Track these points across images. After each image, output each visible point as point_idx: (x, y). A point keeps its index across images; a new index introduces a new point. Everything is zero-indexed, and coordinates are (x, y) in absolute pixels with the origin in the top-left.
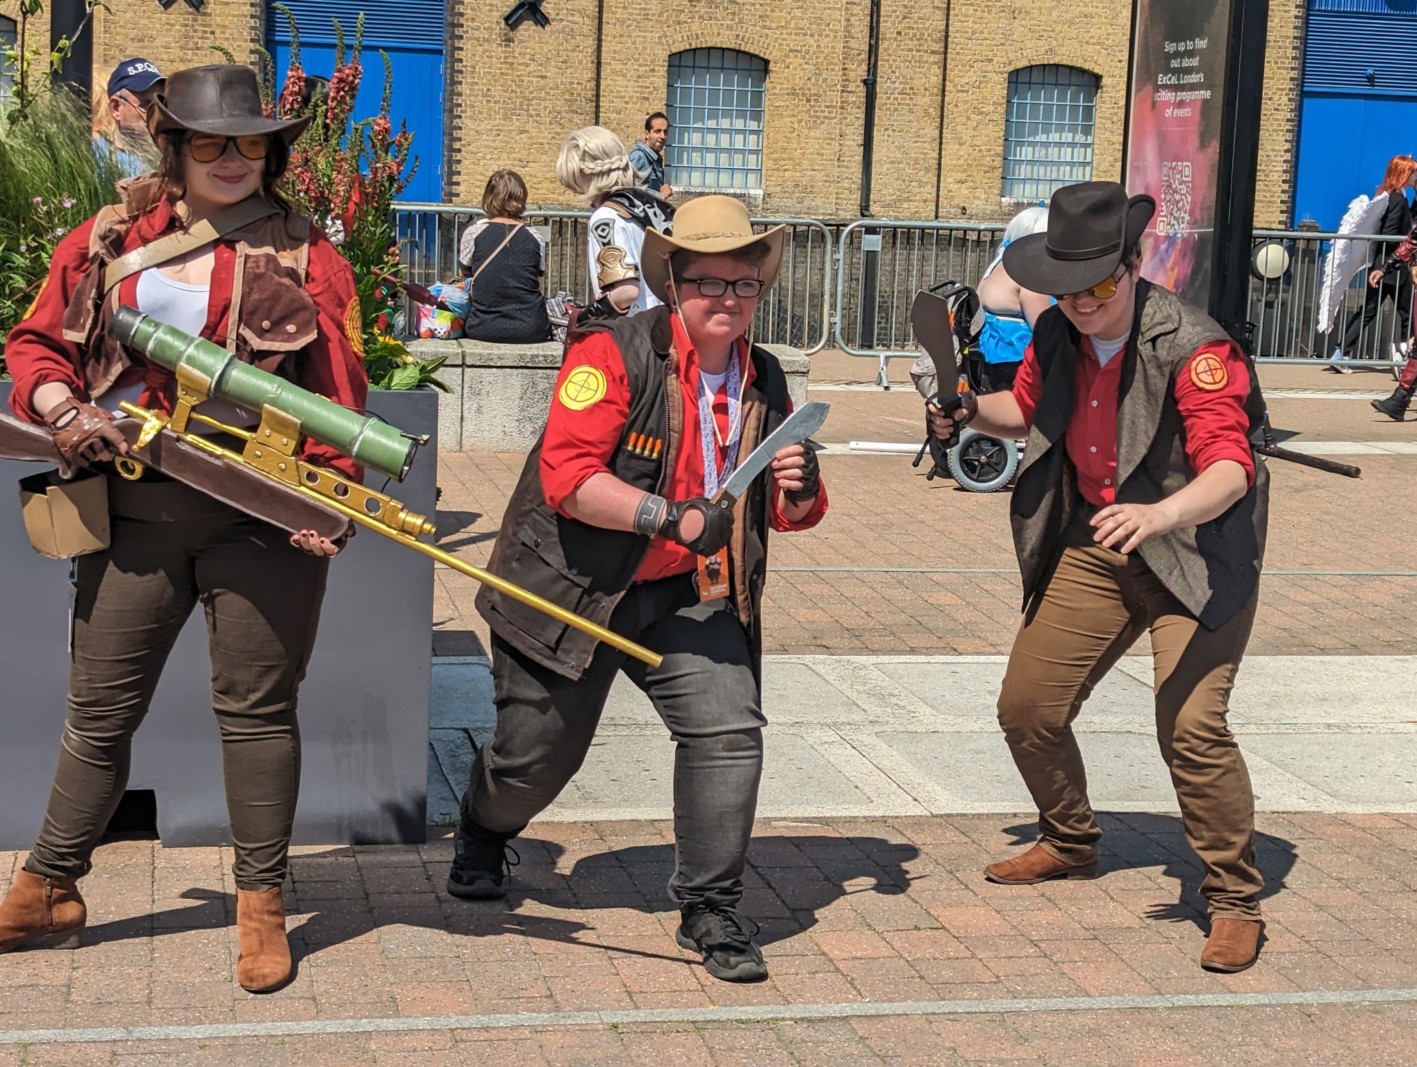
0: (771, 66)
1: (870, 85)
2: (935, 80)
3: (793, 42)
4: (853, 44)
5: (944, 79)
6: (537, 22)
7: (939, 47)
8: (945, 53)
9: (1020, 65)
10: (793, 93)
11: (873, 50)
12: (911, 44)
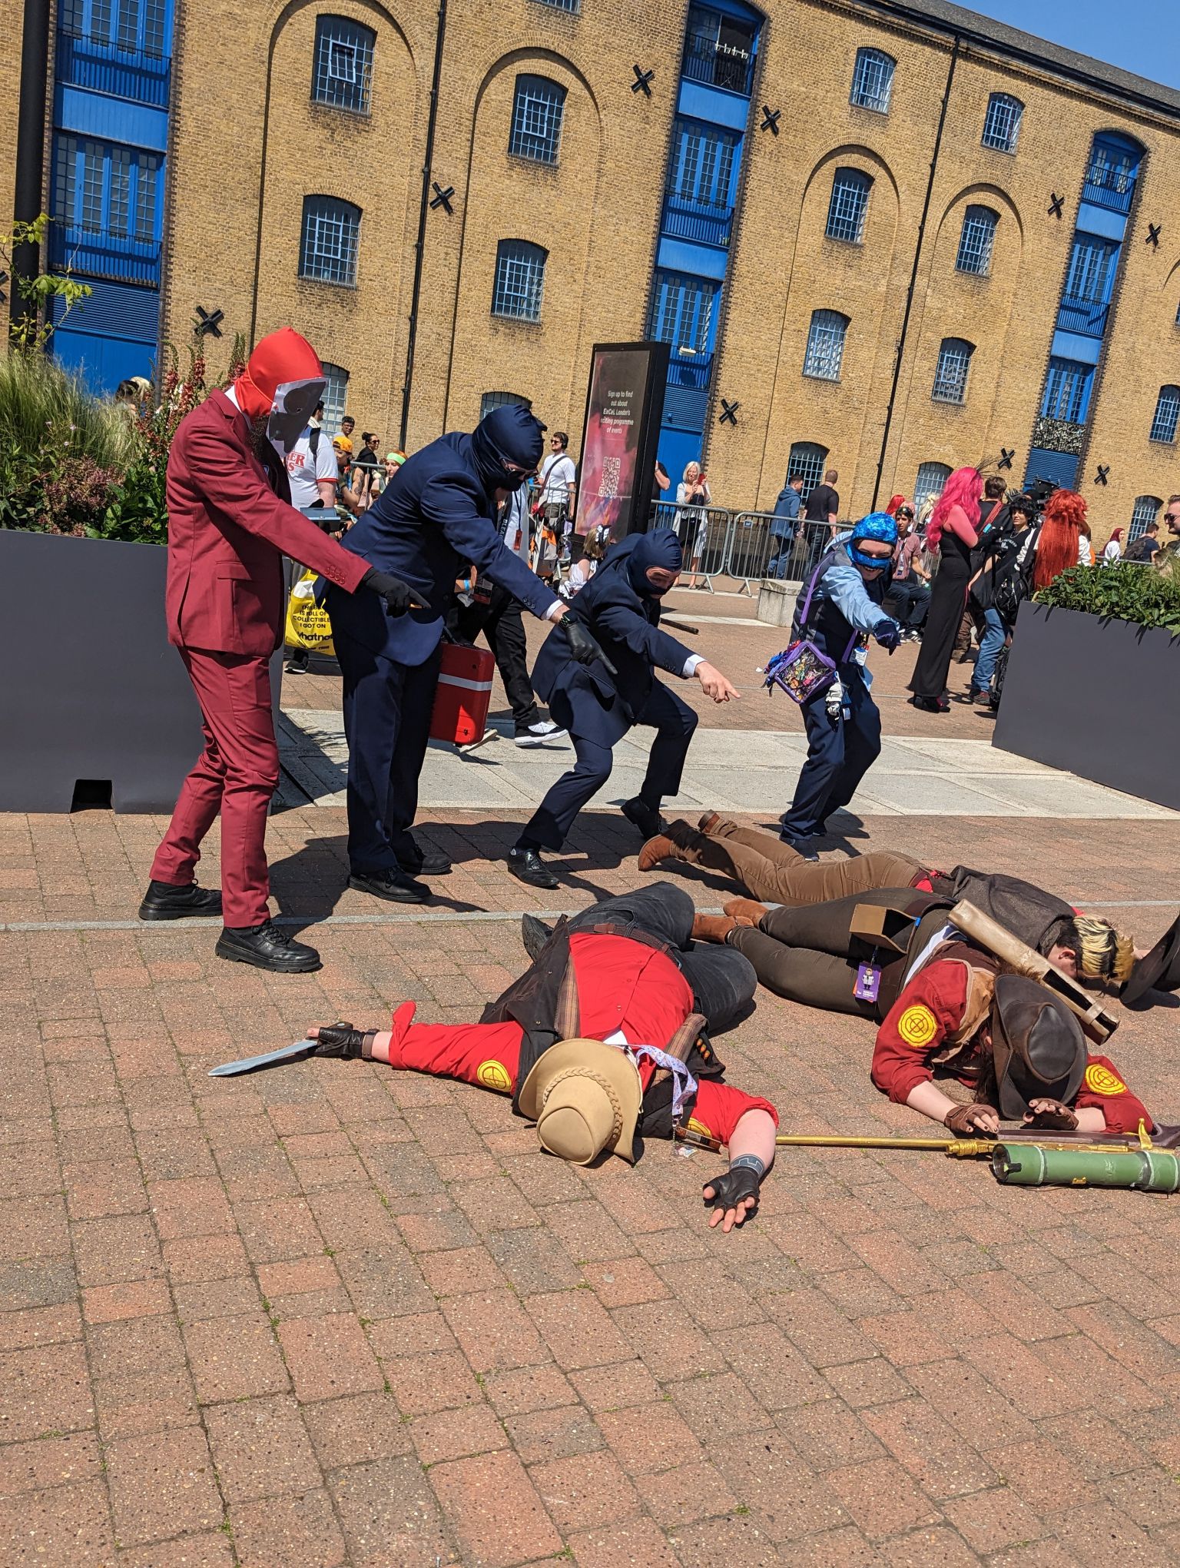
0: (351, 375)
1: (407, 393)
2: (443, 394)
3: (364, 363)
4: (398, 368)
5: (448, 394)
6: (215, 335)
7: (445, 375)
8: (449, 379)
9: (490, 390)
10: (363, 392)
11: (409, 373)
12: (430, 372)
